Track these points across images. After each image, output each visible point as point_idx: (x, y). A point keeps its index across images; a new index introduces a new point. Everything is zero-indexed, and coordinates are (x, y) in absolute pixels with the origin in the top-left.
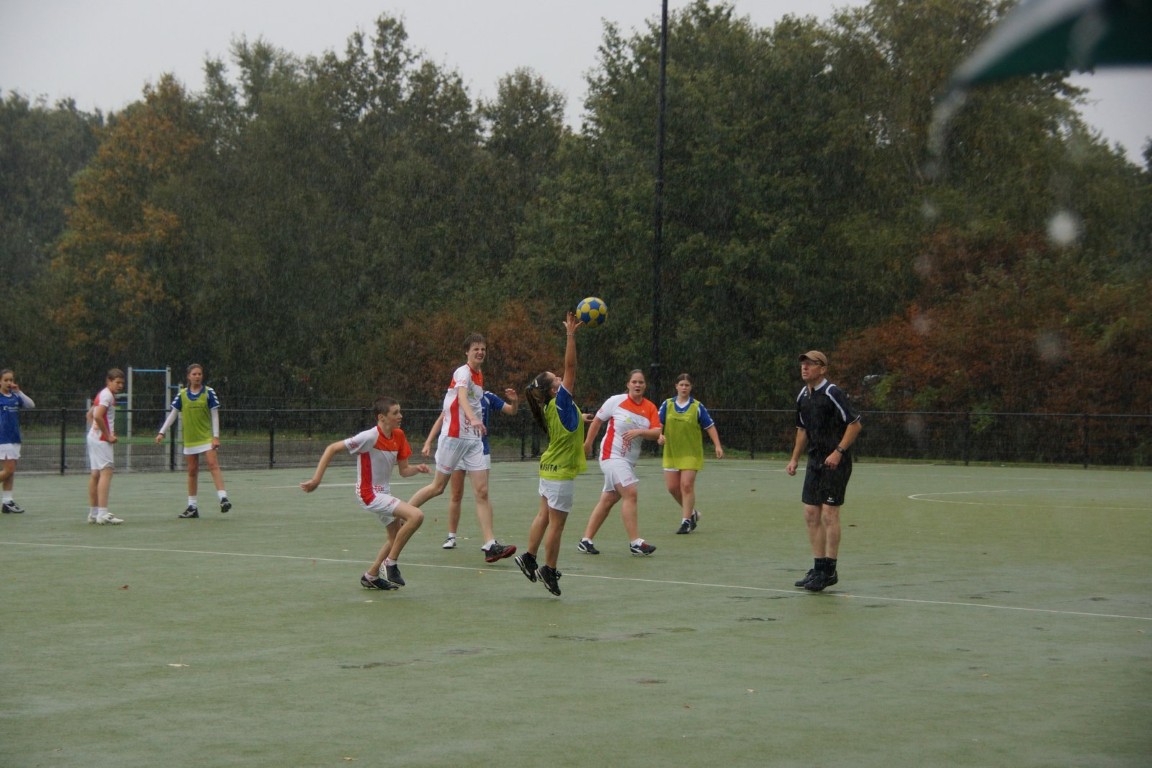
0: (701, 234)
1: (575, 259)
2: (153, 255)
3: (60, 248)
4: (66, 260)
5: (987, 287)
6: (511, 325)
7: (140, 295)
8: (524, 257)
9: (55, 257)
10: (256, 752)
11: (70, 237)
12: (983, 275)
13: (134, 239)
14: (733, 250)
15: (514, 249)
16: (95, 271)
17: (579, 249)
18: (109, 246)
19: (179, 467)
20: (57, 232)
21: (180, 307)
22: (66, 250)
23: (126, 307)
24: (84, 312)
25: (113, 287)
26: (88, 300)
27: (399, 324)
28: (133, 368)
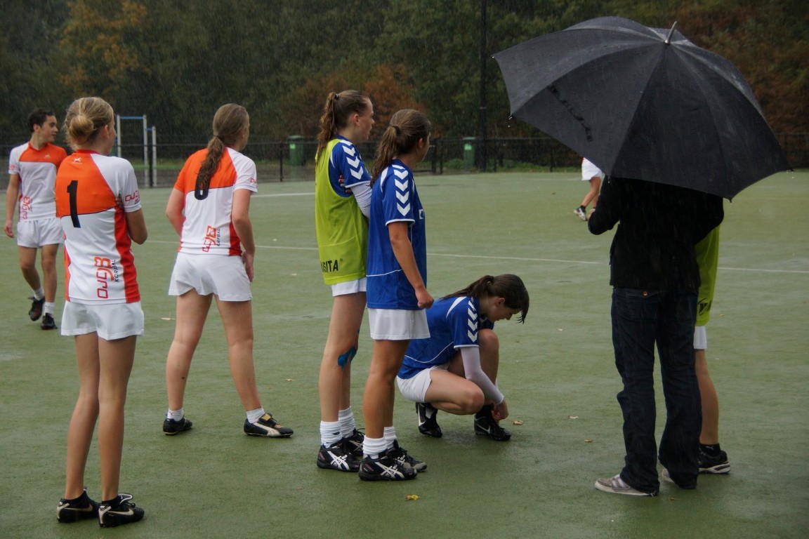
0: (514, 14)
1: (425, 33)
2: (129, 36)
3: (65, 32)
4: (70, 40)
5: (717, 45)
6: (381, 82)
7: (122, 64)
8: (390, 33)
9: (61, 39)
10: (226, 376)
11: (72, 24)
12: (713, 37)
13: (118, 24)
14: (536, 24)
15: (383, 27)
16: (91, 48)
17: (428, 26)
18: (100, 29)
19: (155, 185)
20: (62, 20)
21: (150, 73)
22: (70, 33)
23: (113, 74)
24: (86, 78)
25: (103, 59)
26: (86, 67)
27: (304, 82)
28: (120, 116)
